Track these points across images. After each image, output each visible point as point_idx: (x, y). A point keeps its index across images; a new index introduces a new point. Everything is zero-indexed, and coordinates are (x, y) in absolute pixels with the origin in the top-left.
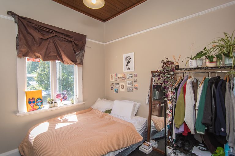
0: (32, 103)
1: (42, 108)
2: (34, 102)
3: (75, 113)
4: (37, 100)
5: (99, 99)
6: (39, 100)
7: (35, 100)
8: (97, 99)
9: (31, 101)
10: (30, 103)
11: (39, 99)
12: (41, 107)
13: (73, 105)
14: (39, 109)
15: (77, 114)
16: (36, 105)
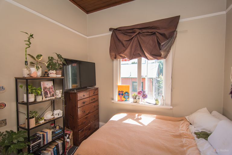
0: (121, 95)
1: (127, 101)
2: (122, 94)
3: (156, 116)
4: (125, 94)
5: (205, 109)
6: (127, 94)
7: (124, 93)
8: (200, 109)
9: (121, 94)
10: (119, 94)
11: (126, 92)
12: (128, 99)
13: (155, 106)
14: (126, 101)
15: (157, 118)
16: (124, 97)
